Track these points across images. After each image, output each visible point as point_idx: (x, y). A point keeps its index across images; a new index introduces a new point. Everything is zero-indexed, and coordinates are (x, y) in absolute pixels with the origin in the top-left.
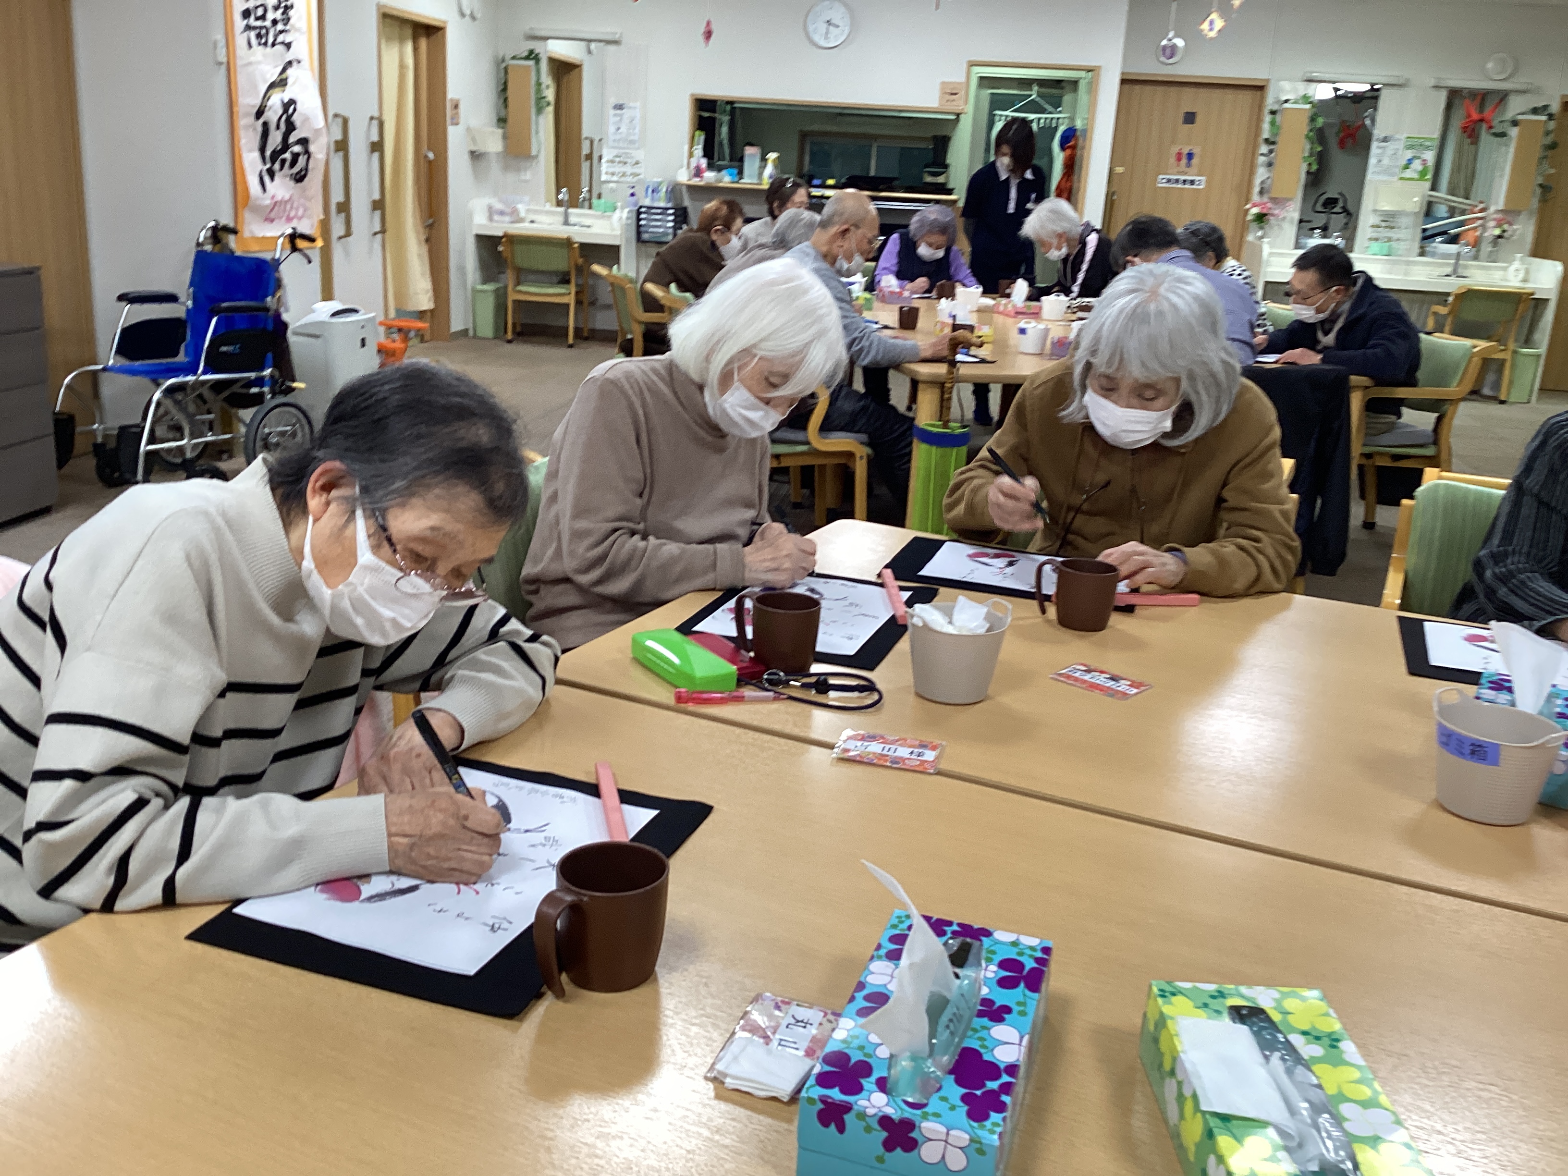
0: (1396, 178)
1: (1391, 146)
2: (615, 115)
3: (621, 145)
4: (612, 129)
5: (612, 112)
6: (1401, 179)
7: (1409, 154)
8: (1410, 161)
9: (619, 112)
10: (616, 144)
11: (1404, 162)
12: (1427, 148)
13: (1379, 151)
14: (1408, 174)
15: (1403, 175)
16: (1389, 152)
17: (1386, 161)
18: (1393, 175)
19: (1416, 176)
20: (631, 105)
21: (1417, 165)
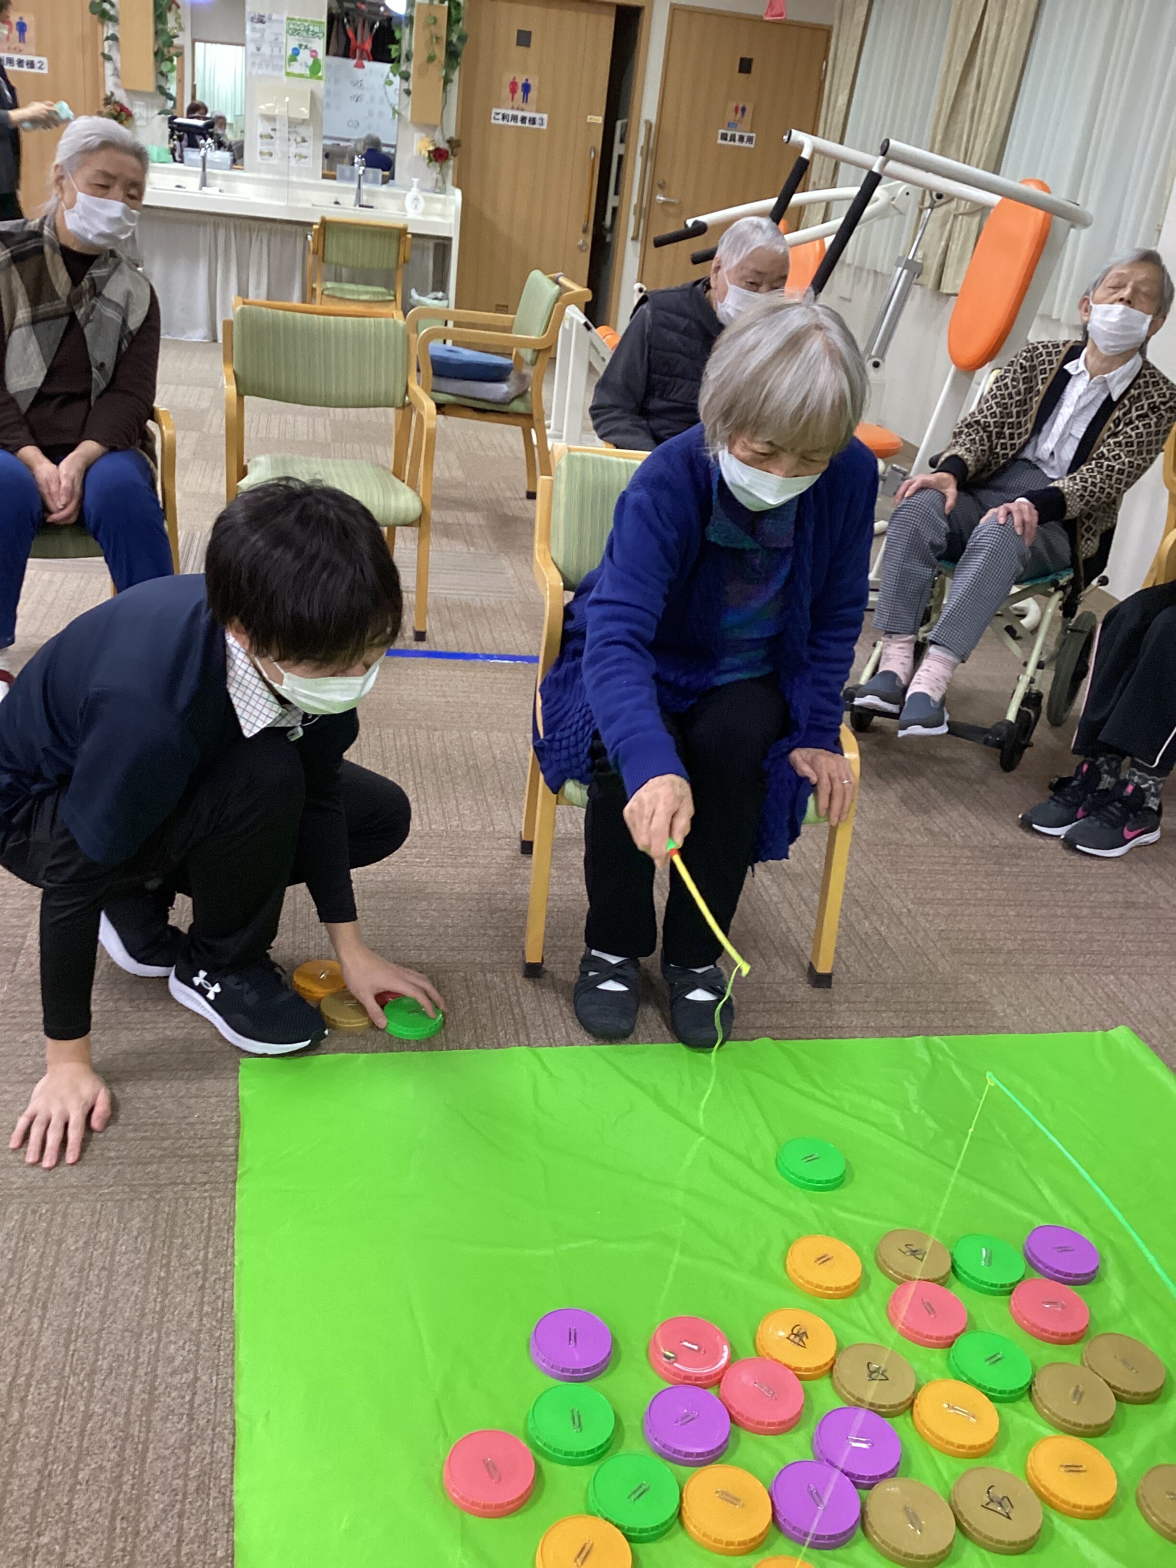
0: (284, 73)
1: (269, 30)
6: (288, 74)
7: (293, 42)
8: (296, 52)
11: (290, 52)
12: (314, 34)
13: (258, 35)
14: (296, 68)
15: (289, 70)
16: (269, 36)
17: (266, 49)
18: (276, 67)
19: (307, 72)
21: (305, 55)
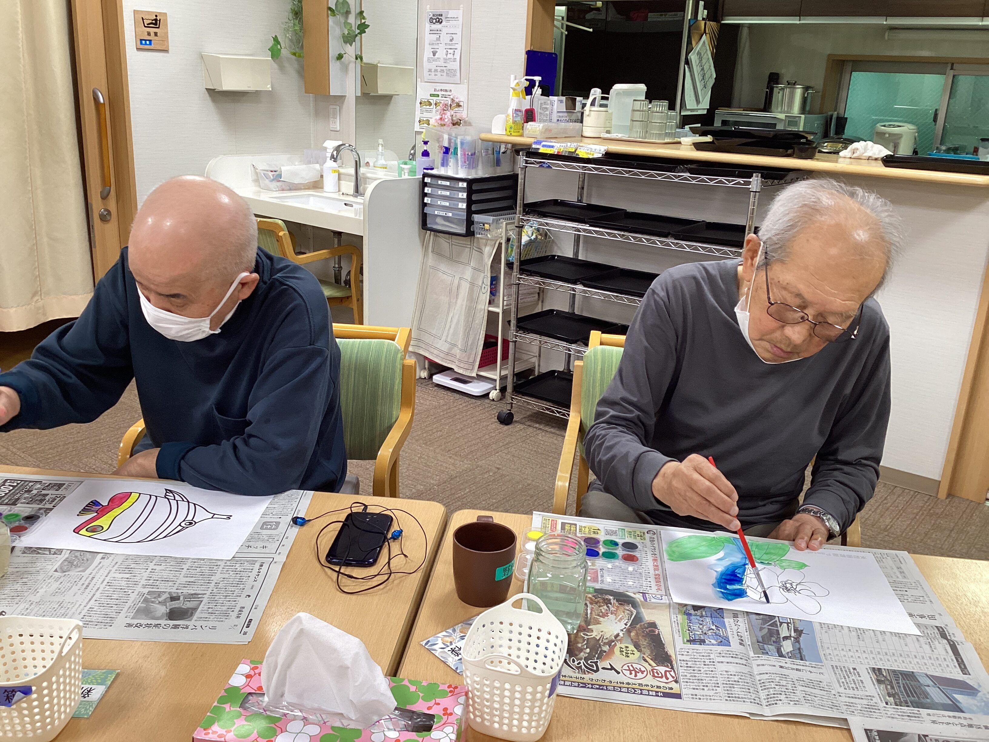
2: (432, 32)
3: (438, 78)
4: (428, 53)
5: (428, 26)
9: (437, 26)
10: (433, 77)
20: (451, 14)
